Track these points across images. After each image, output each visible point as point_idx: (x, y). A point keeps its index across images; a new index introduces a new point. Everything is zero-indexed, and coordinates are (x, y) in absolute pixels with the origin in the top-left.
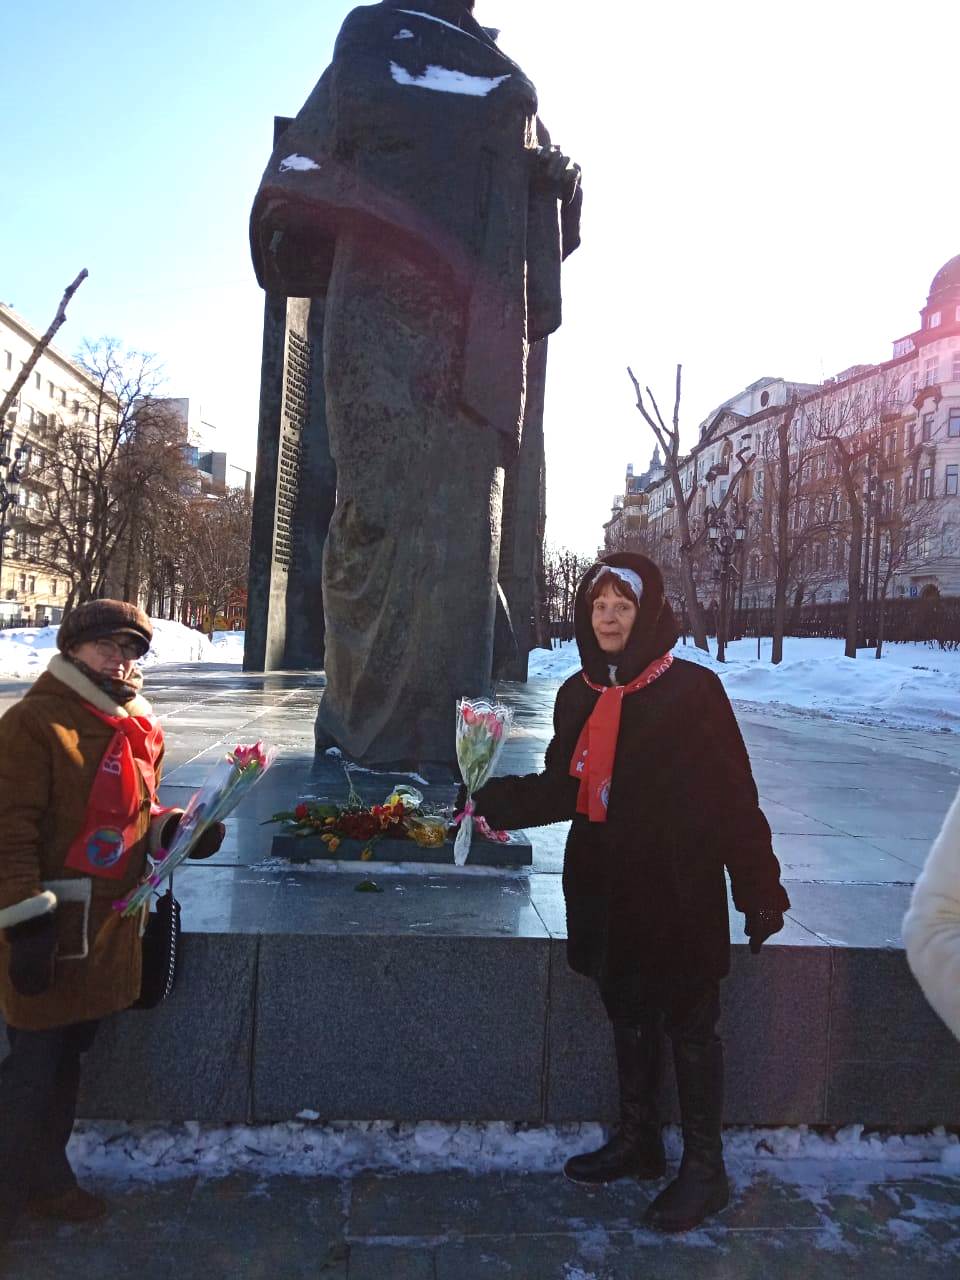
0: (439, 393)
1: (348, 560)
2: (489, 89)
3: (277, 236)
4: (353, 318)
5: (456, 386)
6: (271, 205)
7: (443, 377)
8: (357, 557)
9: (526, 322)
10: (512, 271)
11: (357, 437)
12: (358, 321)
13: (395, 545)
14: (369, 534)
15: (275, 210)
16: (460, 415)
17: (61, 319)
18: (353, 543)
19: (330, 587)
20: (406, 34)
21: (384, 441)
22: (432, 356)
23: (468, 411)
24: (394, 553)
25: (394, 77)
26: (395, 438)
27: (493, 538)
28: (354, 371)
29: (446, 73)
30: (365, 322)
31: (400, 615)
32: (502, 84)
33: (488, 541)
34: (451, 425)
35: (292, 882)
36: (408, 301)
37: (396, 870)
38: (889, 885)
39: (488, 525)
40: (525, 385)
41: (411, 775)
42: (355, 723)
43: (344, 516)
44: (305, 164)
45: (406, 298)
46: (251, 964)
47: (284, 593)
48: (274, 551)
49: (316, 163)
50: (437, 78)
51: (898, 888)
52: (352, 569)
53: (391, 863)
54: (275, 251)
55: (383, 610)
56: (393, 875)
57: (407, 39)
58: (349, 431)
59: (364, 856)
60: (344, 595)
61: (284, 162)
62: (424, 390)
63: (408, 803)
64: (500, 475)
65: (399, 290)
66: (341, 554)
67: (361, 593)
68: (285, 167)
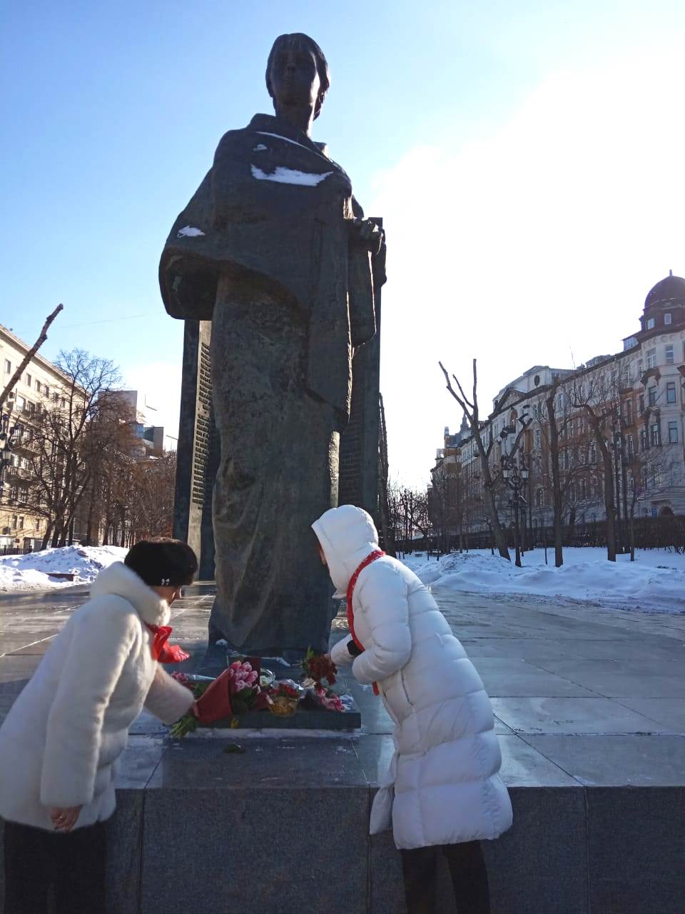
0: (291, 382)
1: (229, 499)
2: (318, 181)
3: (178, 280)
4: (229, 333)
5: (303, 376)
6: (173, 259)
7: (293, 371)
8: (236, 497)
9: (349, 333)
10: (338, 299)
11: (233, 414)
12: (233, 335)
13: (262, 488)
14: (243, 481)
15: (176, 262)
16: (306, 396)
17: (43, 338)
18: (233, 488)
19: (218, 520)
20: (262, 147)
21: (253, 415)
22: (285, 357)
23: (311, 394)
24: (262, 494)
25: (254, 175)
26: (260, 413)
27: (333, 482)
28: (231, 368)
29: (290, 172)
30: (238, 335)
31: (266, 539)
32: (327, 178)
33: (328, 484)
34: (300, 403)
35: (177, 746)
36: (267, 321)
37: (258, 735)
38: (633, 735)
39: (328, 474)
40: (351, 375)
41: (278, 659)
42: (237, 620)
43: (226, 469)
44: (194, 232)
45: (266, 319)
46: (138, 814)
47: (200, 525)
48: (192, 495)
49: (202, 231)
50: (283, 175)
51: (638, 738)
52: (232, 507)
53: (254, 730)
54: (177, 290)
55: (255, 536)
56: (255, 739)
57: (262, 151)
58: (228, 410)
59: (232, 725)
60: (228, 526)
61: (180, 231)
62: (280, 381)
63: (264, 682)
64: (337, 437)
65: (260, 314)
66: (224, 496)
67: (239, 523)
68: (182, 235)
